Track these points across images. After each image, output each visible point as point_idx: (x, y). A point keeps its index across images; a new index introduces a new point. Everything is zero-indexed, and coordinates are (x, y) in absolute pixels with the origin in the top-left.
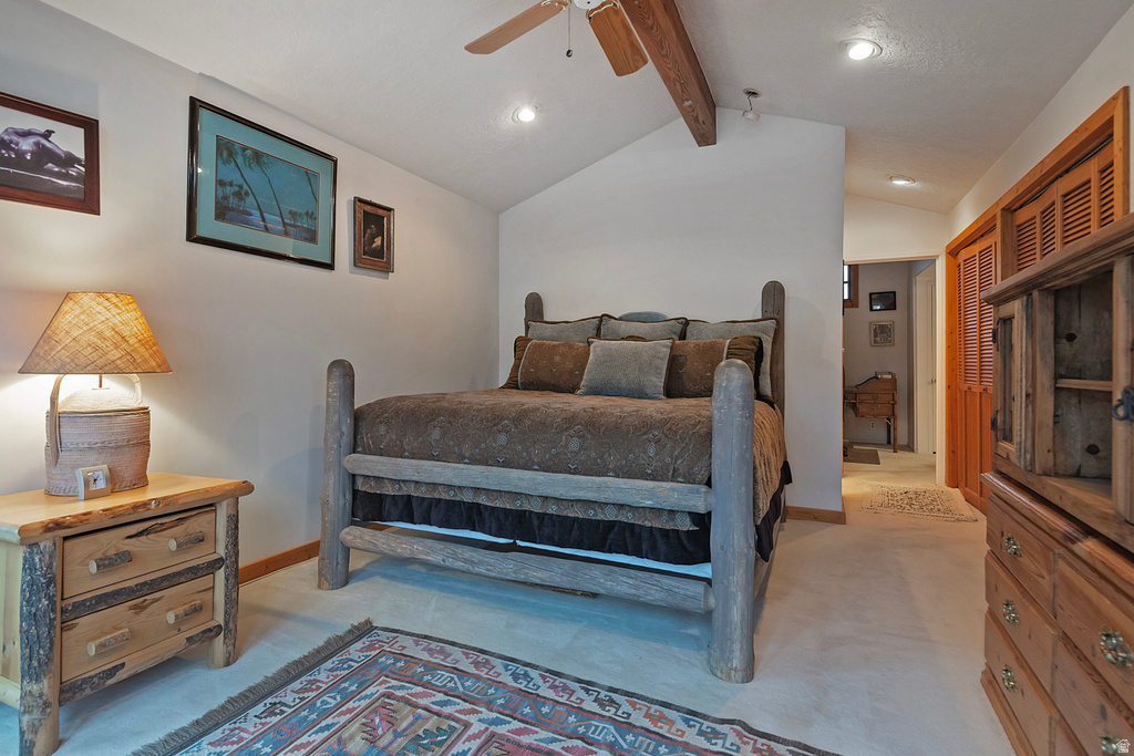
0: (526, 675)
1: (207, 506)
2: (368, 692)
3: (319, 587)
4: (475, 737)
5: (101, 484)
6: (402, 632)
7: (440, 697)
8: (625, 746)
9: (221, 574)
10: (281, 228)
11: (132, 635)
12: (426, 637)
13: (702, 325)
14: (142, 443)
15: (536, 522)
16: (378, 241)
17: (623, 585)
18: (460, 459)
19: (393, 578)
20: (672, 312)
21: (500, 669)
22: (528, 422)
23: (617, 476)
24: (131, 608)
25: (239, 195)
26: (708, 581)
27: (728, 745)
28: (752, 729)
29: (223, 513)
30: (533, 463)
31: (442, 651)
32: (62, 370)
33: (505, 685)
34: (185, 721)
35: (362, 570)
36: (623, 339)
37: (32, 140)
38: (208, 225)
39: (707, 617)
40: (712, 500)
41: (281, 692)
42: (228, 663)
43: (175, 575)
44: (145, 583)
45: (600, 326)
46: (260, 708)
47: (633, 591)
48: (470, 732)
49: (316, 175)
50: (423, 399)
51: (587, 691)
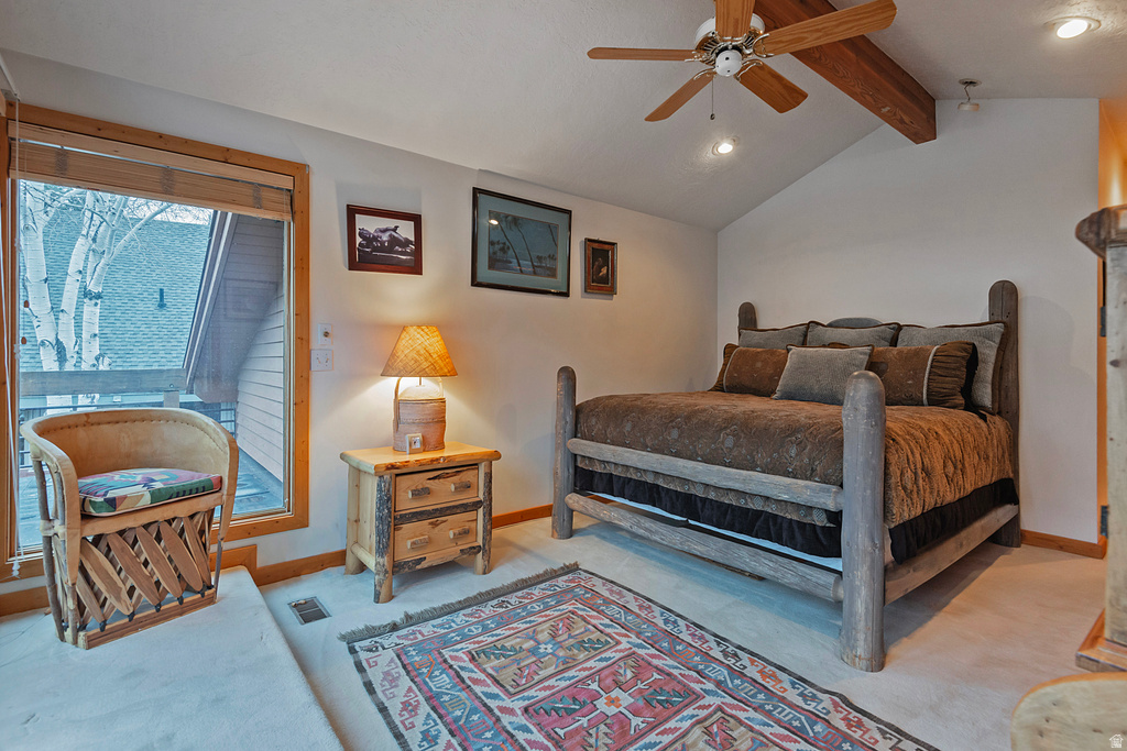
0: (675, 622)
1: (473, 465)
2: (561, 607)
3: (553, 536)
4: (621, 651)
5: (418, 445)
6: (596, 576)
7: (607, 621)
8: (730, 685)
9: (481, 511)
10: (531, 269)
11: (429, 541)
12: (612, 582)
13: (914, 331)
14: (440, 420)
15: (699, 505)
16: (604, 271)
17: (764, 565)
18: (644, 448)
19: (604, 538)
20: (886, 317)
21: (657, 613)
22: (695, 421)
23: (764, 472)
24: (430, 524)
25: (503, 250)
26: (840, 573)
27: (819, 708)
28: (851, 704)
29: (482, 469)
30: (697, 455)
31: (619, 593)
32: (400, 375)
33: (656, 625)
34: (453, 600)
35: (584, 529)
36: (824, 346)
37: (388, 234)
38: (485, 273)
39: (837, 605)
40: (841, 500)
41: (510, 596)
42: (484, 573)
43: (454, 507)
44: (437, 510)
45: (805, 334)
46: (495, 602)
47: (772, 573)
48: (619, 647)
49: (556, 227)
50: (625, 398)
51: (719, 644)
